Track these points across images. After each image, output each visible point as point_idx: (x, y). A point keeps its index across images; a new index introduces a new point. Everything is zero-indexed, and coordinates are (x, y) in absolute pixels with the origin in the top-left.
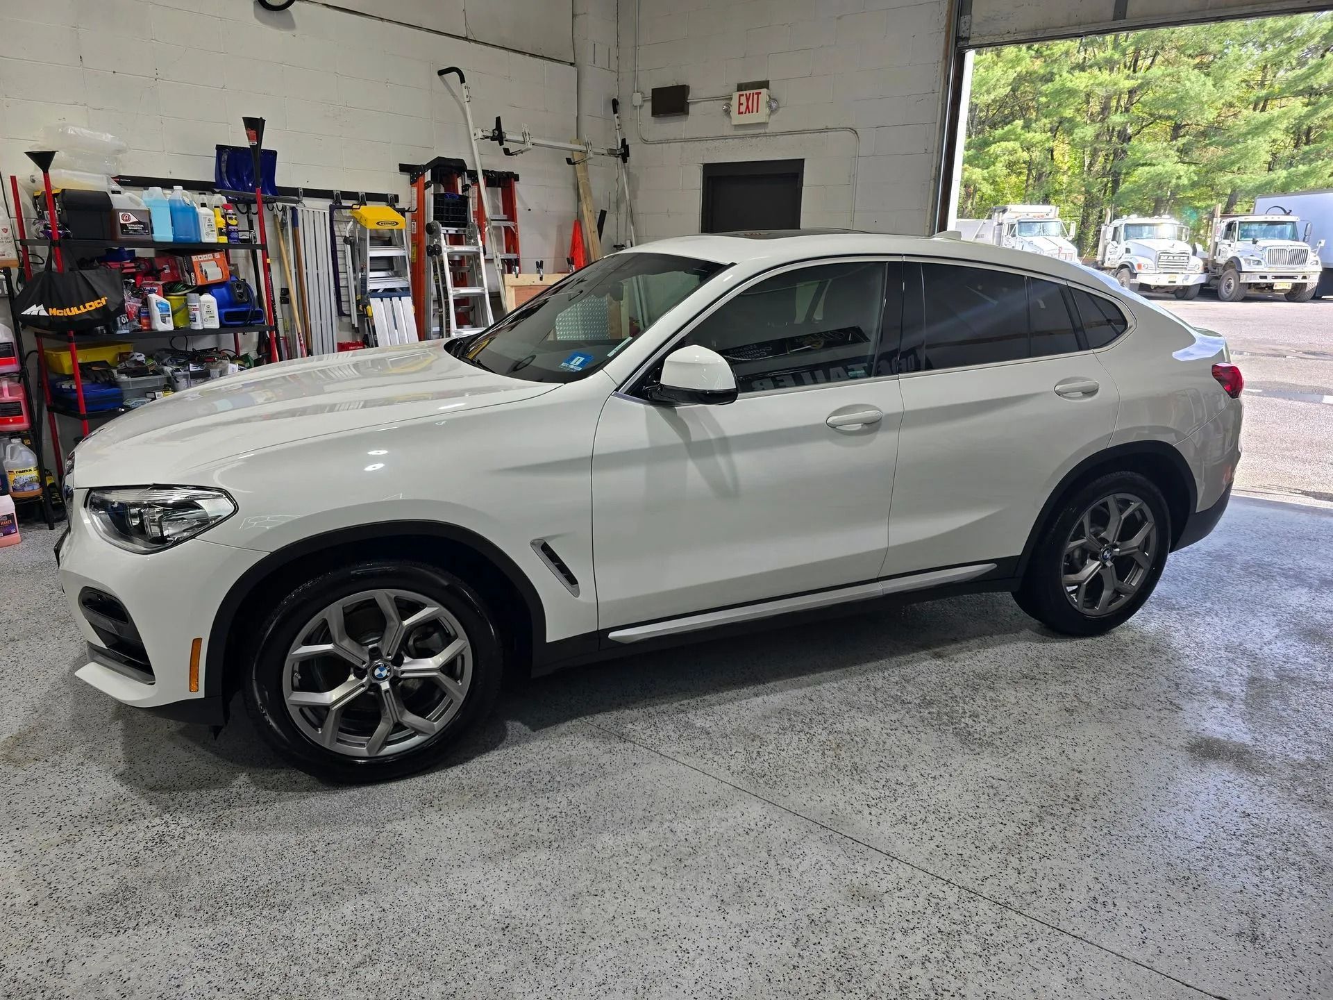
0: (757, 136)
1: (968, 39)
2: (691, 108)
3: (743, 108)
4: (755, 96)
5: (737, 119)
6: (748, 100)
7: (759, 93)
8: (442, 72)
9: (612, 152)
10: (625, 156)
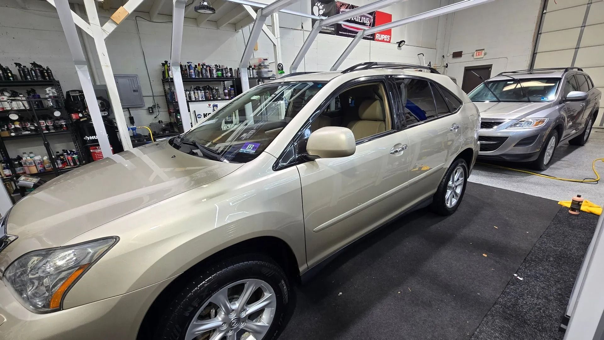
0: (480, 60)
2: (463, 56)
3: (477, 55)
5: (475, 57)
6: (479, 53)
7: (482, 52)
8: (418, 55)
9: (444, 66)
10: (447, 67)
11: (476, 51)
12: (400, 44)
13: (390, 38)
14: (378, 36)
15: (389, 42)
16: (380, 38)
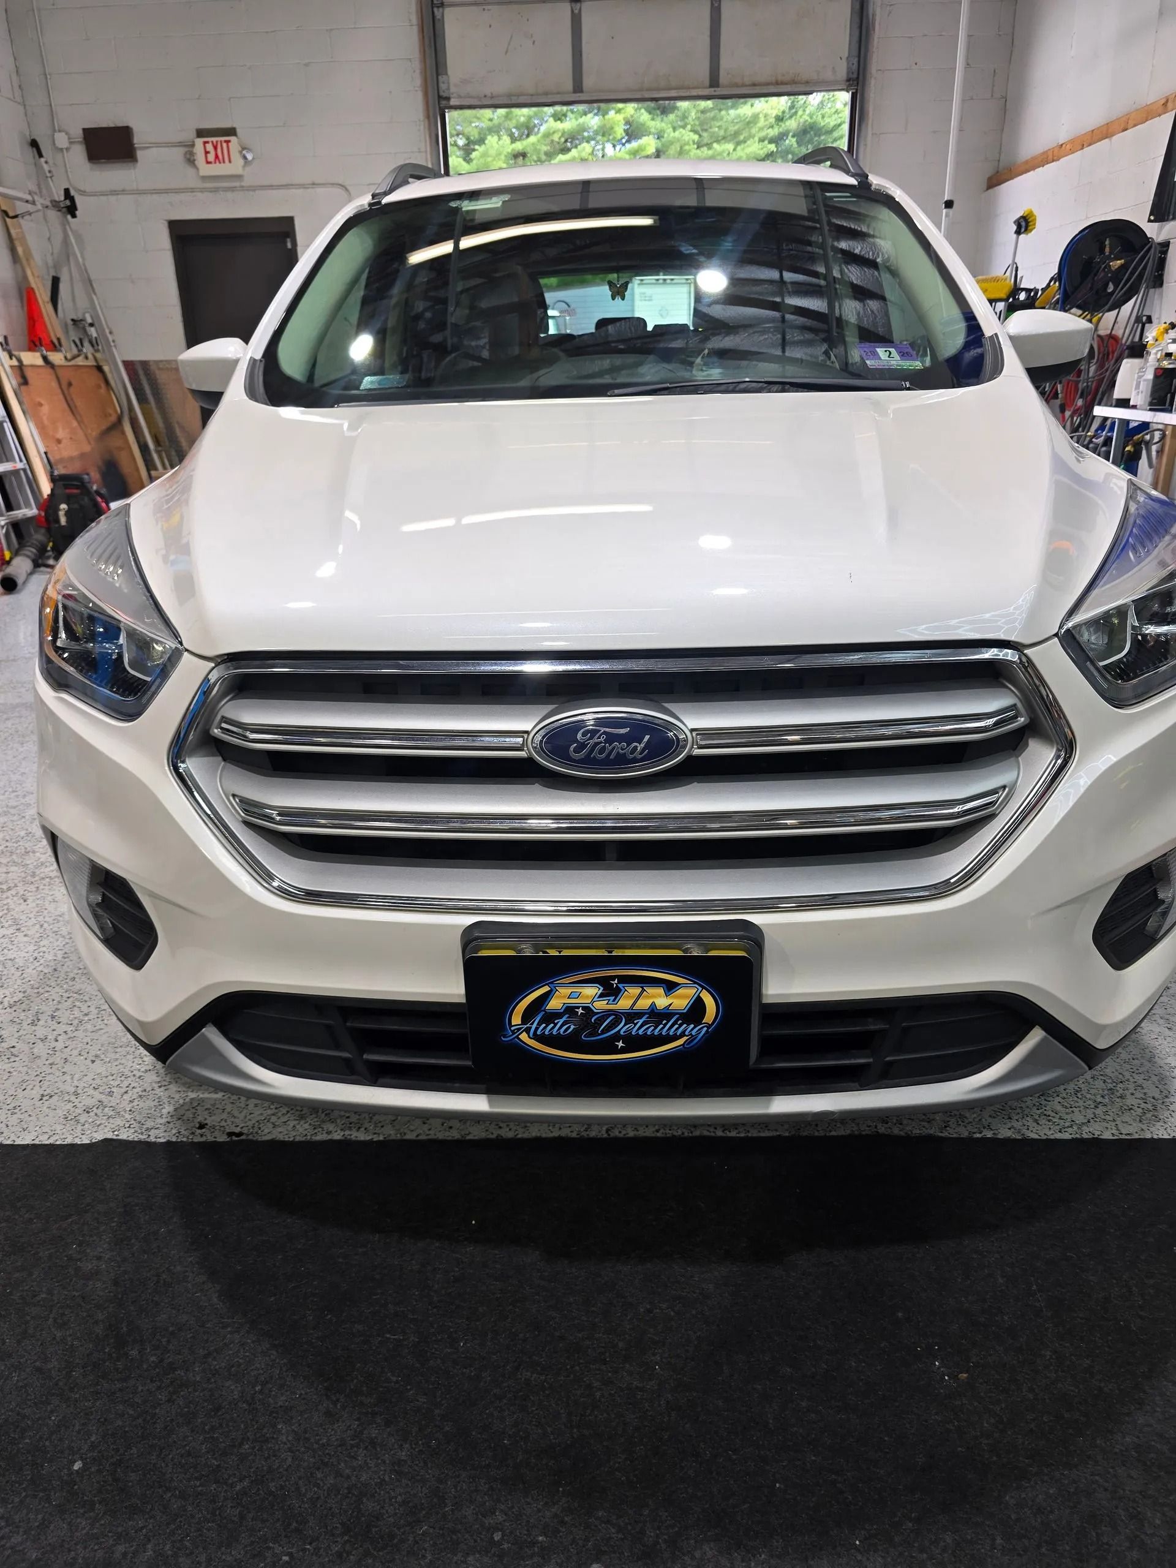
0: (232, 189)
1: (450, 98)
2: (140, 154)
3: (211, 157)
4: (225, 145)
5: (205, 170)
6: (215, 148)
7: (228, 142)
9: (55, 204)
10: (72, 210)
11: (200, 133)
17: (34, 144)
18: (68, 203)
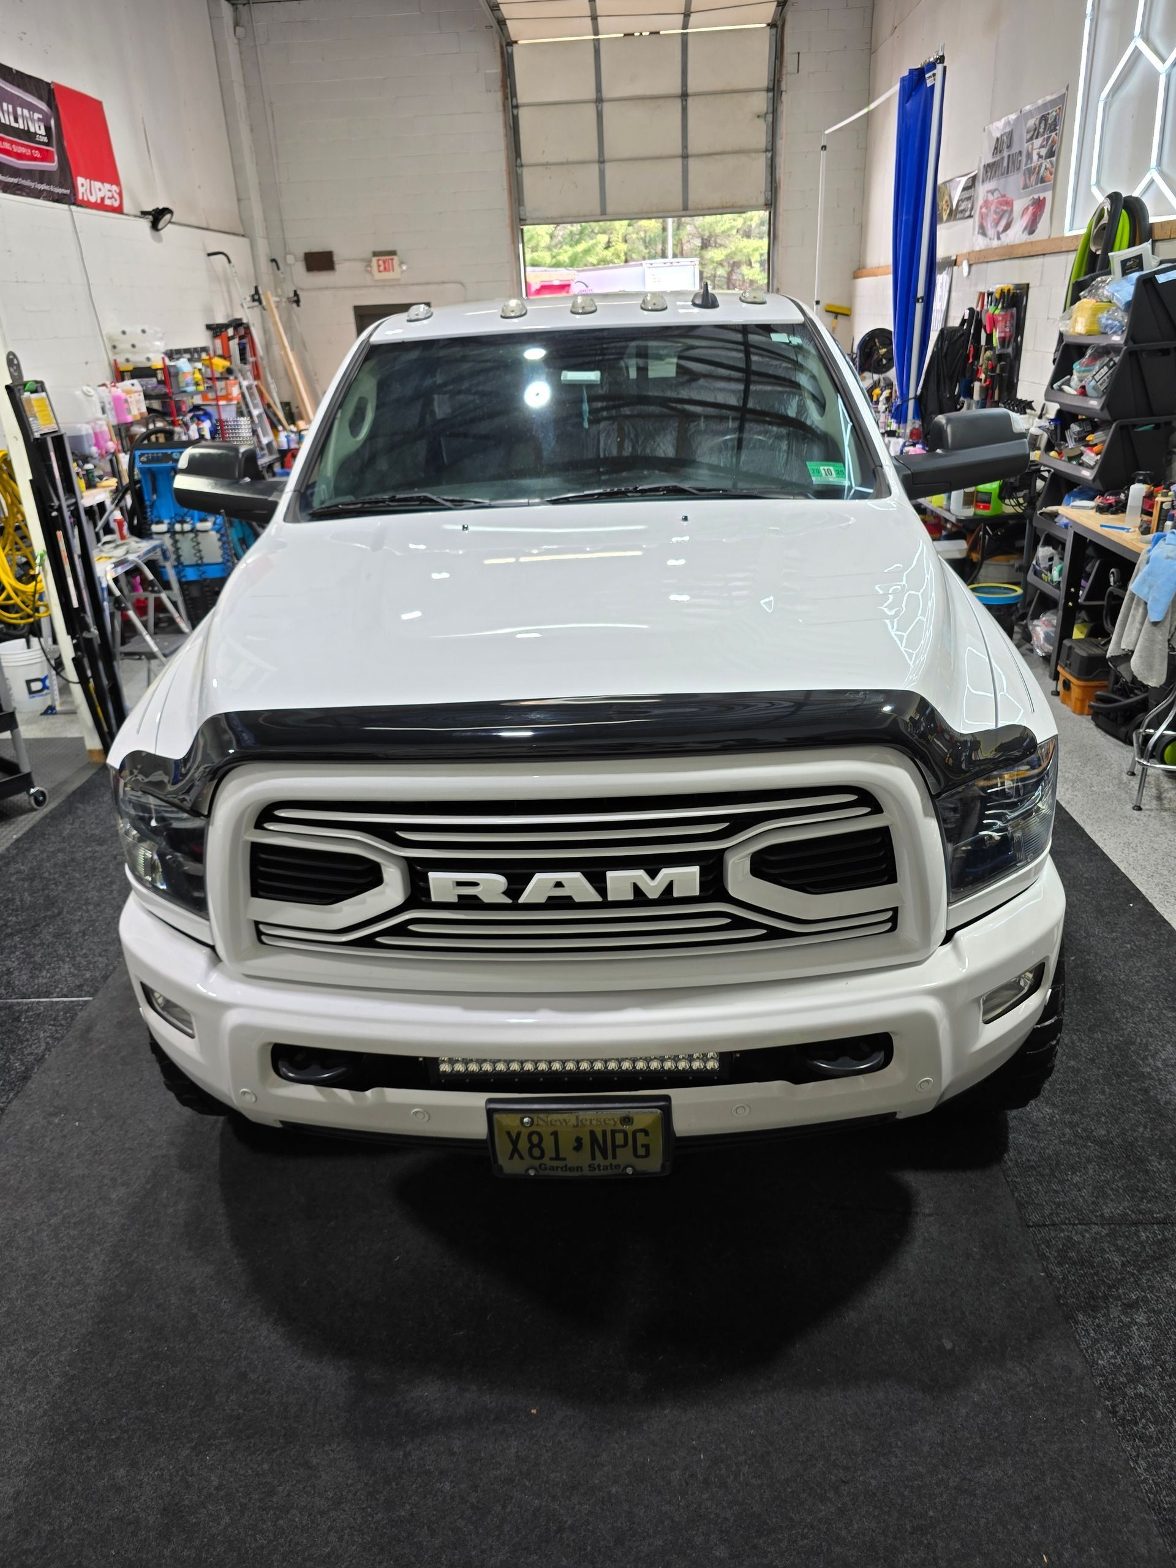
0: (394, 286)
1: (525, 220)
2: (337, 267)
3: (382, 268)
4: (390, 261)
5: (378, 276)
6: (384, 263)
7: (392, 259)
8: (209, 255)
9: (290, 300)
10: (297, 302)
11: (375, 254)
12: (157, 217)
13: (120, 194)
14: (83, 185)
15: (119, 210)
16: (91, 194)
17: (273, 261)
18: (296, 298)
